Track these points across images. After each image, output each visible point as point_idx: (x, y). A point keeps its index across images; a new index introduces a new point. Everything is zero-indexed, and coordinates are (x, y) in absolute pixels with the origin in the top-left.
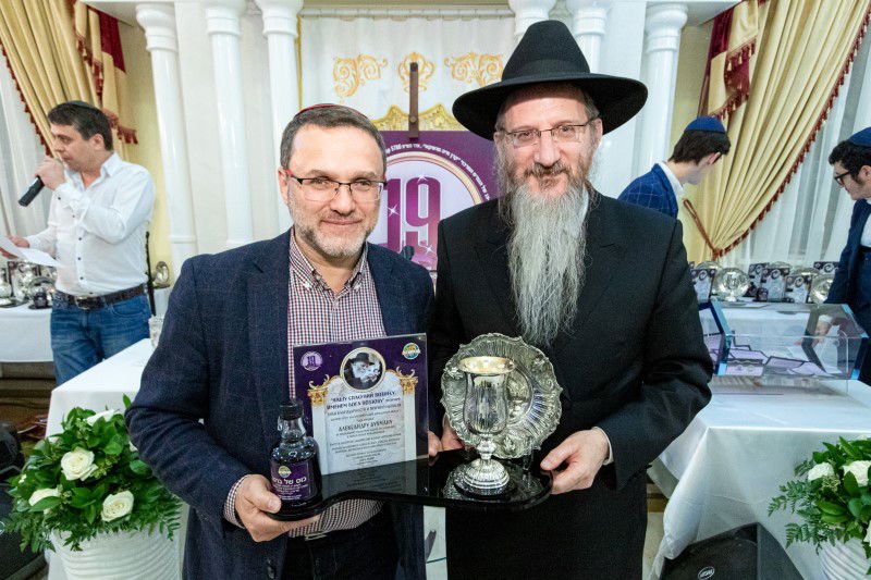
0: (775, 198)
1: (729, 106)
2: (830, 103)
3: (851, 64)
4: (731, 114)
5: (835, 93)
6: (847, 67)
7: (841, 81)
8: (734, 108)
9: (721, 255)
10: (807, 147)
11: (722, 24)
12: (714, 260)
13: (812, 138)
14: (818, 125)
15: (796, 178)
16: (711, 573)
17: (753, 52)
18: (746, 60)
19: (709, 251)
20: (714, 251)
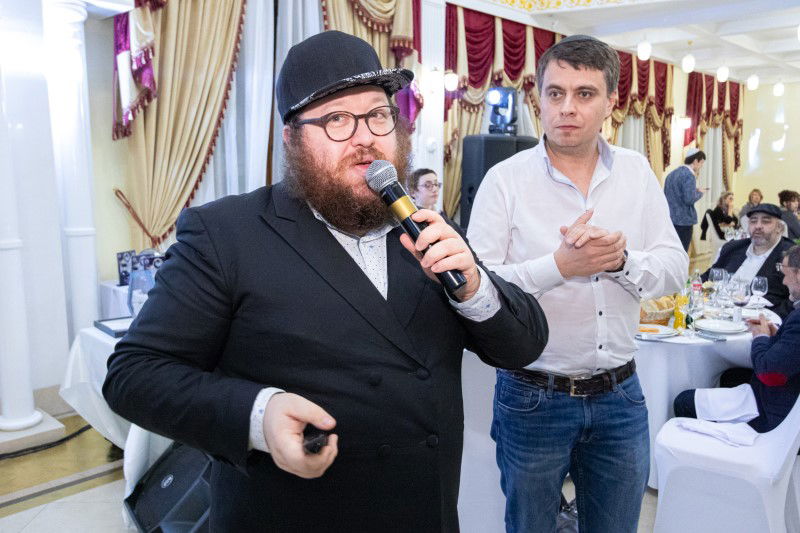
0: (196, 187)
1: (141, 102)
2: (224, 105)
3: (234, 74)
4: (145, 109)
5: (226, 97)
6: (230, 77)
7: (229, 87)
8: (146, 103)
9: (160, 243)
10: (213, 142)
11: (121, 22)
12: (153, 247)
13: (216, 134)
14: (219, 123)
15: (210, 168)
16: (170, 478)
17: (153, 54)
18: (148, 60)
19: (148, 240)
20: (152, 239)
